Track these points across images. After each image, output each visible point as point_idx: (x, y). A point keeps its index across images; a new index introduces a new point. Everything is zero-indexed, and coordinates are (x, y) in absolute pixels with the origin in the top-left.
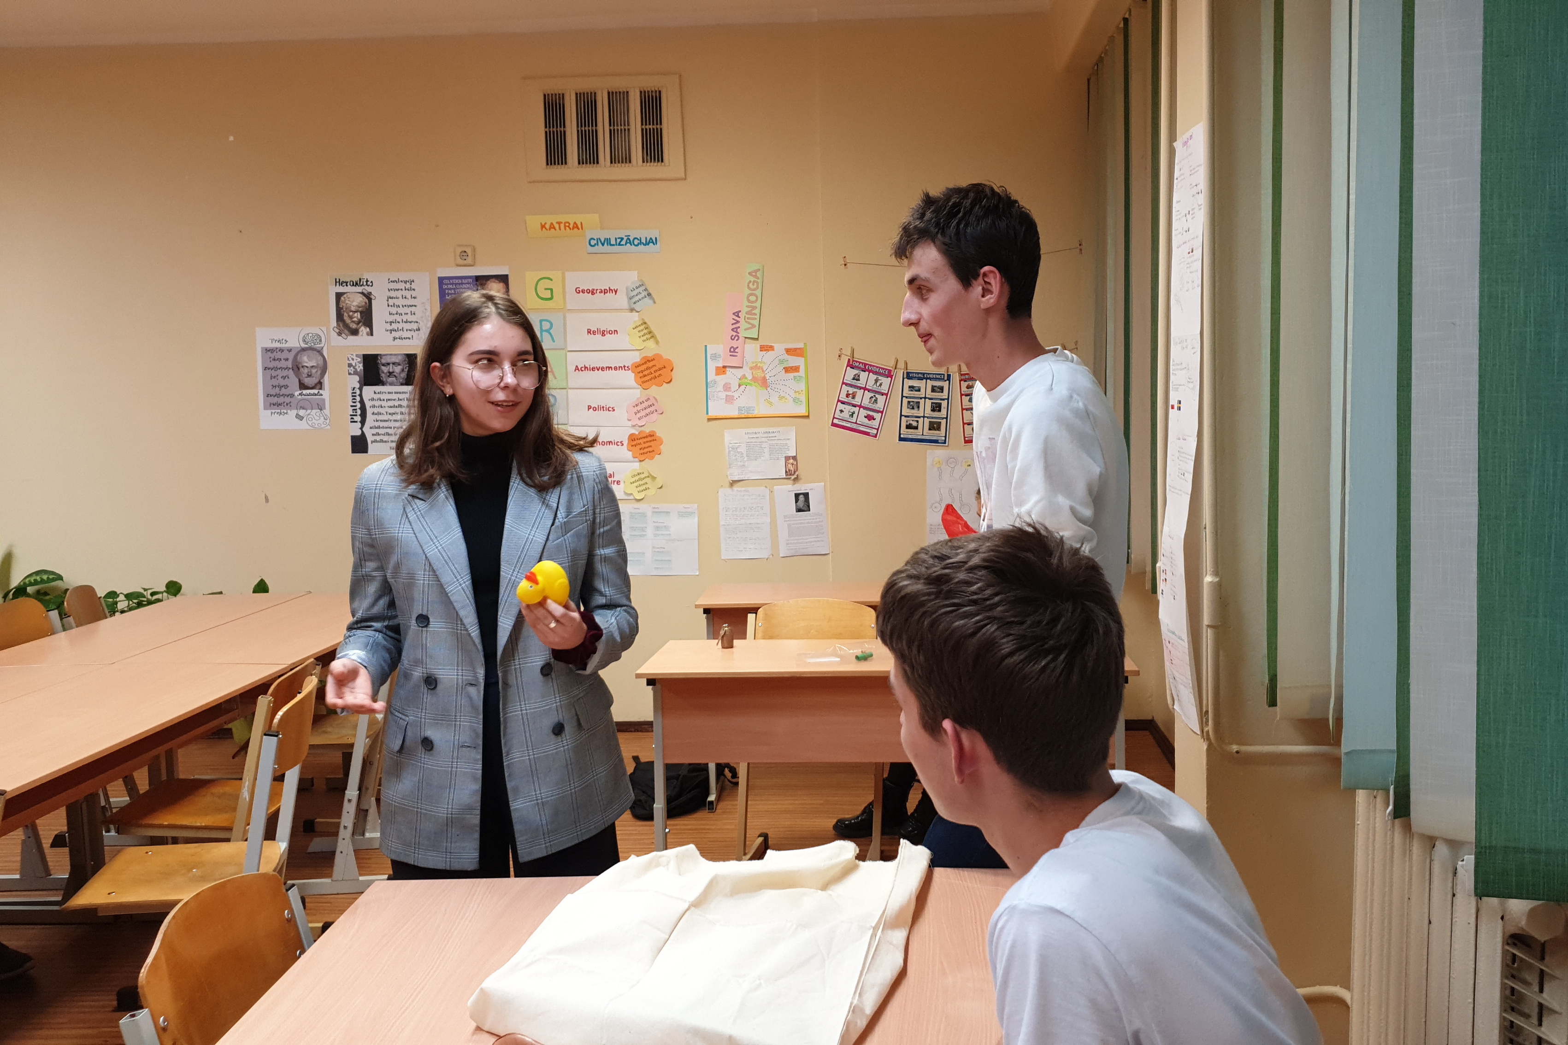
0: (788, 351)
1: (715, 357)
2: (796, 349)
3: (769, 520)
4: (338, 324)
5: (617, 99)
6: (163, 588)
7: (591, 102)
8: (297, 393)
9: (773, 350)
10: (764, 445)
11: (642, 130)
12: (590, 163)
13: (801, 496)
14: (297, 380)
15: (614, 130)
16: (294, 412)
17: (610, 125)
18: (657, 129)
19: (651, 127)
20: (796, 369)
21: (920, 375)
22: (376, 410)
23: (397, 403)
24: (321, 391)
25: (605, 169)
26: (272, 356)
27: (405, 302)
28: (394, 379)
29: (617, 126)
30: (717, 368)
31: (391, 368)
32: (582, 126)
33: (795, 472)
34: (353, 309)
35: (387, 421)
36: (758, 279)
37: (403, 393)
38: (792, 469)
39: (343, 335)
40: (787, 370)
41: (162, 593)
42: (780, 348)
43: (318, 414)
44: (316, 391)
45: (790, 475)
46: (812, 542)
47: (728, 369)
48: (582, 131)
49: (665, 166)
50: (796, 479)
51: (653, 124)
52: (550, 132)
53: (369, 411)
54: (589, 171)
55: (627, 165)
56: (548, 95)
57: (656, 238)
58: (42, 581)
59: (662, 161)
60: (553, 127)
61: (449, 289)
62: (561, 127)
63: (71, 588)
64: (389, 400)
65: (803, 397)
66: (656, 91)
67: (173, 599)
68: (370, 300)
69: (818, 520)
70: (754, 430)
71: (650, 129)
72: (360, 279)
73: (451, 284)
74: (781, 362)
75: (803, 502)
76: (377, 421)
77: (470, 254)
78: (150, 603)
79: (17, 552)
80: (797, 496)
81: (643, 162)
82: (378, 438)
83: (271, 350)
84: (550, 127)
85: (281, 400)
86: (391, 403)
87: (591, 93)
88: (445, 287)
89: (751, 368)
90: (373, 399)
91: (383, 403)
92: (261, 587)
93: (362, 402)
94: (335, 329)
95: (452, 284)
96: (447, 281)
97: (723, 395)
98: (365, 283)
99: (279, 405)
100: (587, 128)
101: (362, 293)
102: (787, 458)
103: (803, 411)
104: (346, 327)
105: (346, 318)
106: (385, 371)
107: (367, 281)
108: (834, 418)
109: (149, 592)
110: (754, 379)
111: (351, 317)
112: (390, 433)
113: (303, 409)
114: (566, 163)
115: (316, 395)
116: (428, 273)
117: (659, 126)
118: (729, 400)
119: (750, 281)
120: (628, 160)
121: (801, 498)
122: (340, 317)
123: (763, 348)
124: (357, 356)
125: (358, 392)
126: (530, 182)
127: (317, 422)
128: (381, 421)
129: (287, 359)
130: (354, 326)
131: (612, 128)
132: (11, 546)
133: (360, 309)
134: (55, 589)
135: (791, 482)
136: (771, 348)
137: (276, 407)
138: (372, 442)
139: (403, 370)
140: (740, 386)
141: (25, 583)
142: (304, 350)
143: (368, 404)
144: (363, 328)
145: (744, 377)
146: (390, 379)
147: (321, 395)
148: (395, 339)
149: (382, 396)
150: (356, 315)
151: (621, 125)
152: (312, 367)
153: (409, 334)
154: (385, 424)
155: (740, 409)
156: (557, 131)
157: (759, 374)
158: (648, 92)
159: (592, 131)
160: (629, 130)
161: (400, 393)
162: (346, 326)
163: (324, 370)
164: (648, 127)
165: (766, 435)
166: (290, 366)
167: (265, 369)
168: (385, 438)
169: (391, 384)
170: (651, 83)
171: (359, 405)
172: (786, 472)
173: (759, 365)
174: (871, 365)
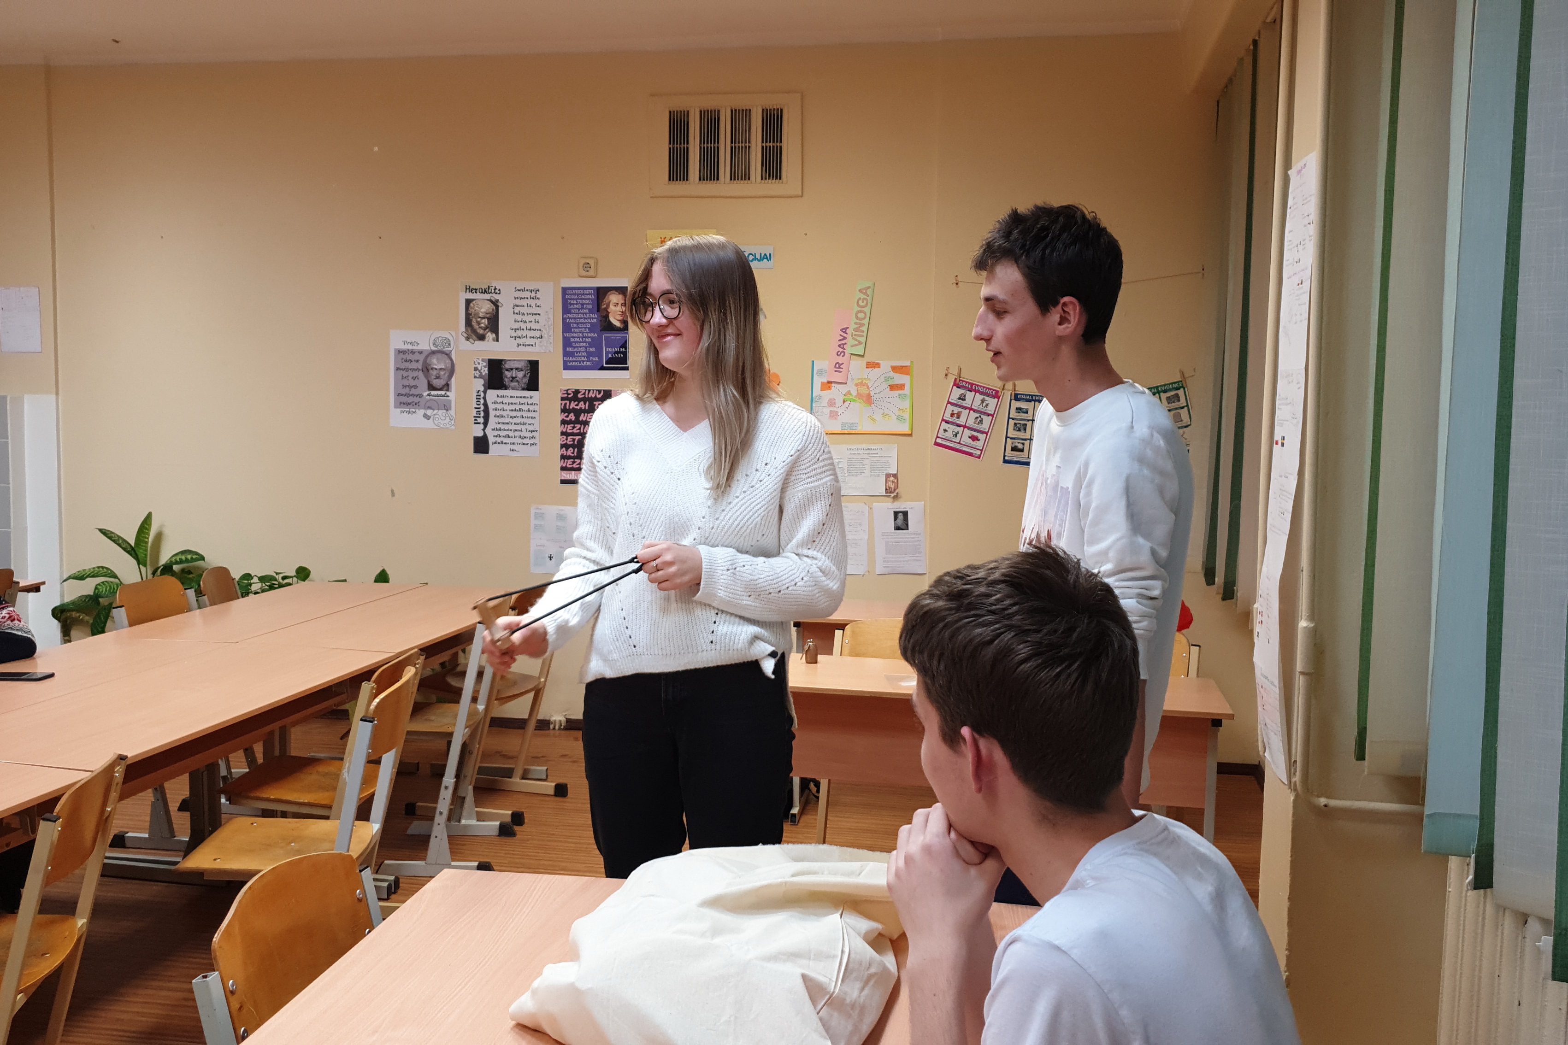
0: (895, 369)
1: (821, 372)
2: (902, 367)
3: (866, 537)
4: (466, 329)
5: (740, 117)
6: (294, 573)
7: (715, 119)
8: (425, 394)
9: (879, 367)
10: (866, 462)
11: (763, 147)
12: (711, 180)
13: (900, 514)
14: (426, 382)
15: (735, 147)
16: (422, 411)
17: (732, 142)
18: (777, 147)
19: (771, 144)
20: (901, 387)
21: (1028, 397)
22: (498, 413)
23: (518, 407)
24: (448, 393)
25: (725, 185)
26: (405, 357)
27: (530, 310)
28: (517, 384)
29: (739, 143)
30: (823, 383)
31: (514, 373)
32: (704, 143)
33: (895, 490)
34: (481, 315)
35: (508, 424)
36: (868, 296)
37: (524, 397)
38: (892, 486)
39: (471, 340)
40: (893, 387)
41: (292, 577)
42: (886, 366)
43: (444, 414)
44: (443, 393)
45: (890, 492)
46: (910, 560)
47: (833, 385)
48: (704, 148)
49: (782, 183)
50: (896, 497)
51: (774, 142)
52: (673, 148)
53: (492, 414)
54: (709, 187)
55: (746, 182)
56: (674, 112)
57: (770, 255)
58: (187, 561)
59: (780, 179)
60: (677, 144)
61: (571, 299)
62: (684, 143)
63: (210, 568)
64: (512, 404)
65: (907, 416)
66: (778, 109)
67: (303, 582)
68: (497, 307)
69: (916, 539)
70: (857, 446)
71: (770, 147)
72: (489, 287)
73: (573, 294)
74: (887, 379)
75: (902, 520)
76: (499, 423)
77: (592, 264)
78: (281, 586)
79: (167, 531)
80: (896, 514)
81: (762, 179)
82: (499, 440)
83: (404, 352)
84: (674, 144)
85: (411, 399)
86: (513, 407)
87: (715, 111)
88: (568, 297)
89: (857, 385)
90: (495, 403)
91: (505, 407)
92: (382, 577)
93: (485, 405)
94: (464, 334)
95: (575, 294)
96: (570, 292)
97: (827, 410)
98: (493, 291)
99: (408, 404)
100: (709, 145)
101: (491, 301)
102: (888, 476)
103: (906, 429)
104: (474, 333)
105: (474, 324)
106: (509, 376)
107: (495, 289)
108: (937, 437)
109: (281, 576)
110: (859, 395)
111: (479, 323)
112: (510, 435)
113: (431, 408)
114: (687, 180)
115: (443, 396)
116: (552, 283)
117: (778, 144)
118: (834, 415)
119: (860, 299)
120: (747, 177)
121: (900, 516)
122: (468, 323)
123: (871, 365)
124: (483, 360)
125: (482, 395)
126: (651, 197)
127: (442, 422)
128: (503, 423)
129: (417, 361)
130: (481, 332)
131: (733, 145)
132: (162, 526)
133: (488, 316)
134: (198, 568)
135: (890, 500)
136: (877, 365)
137: (405, 406)
138: (493, 443)
139: (525, 376)
140: (844, 402)
141: (171, 561)
142: (433, 352)
143: (491, 407)
144: (489, 334)
145: (849, 393)
146: (513, 384)
147: (448, 396)
148: (519, 345)
149: (505, 400)
150: (483, 321)
151: (742, 143)
152: (441, 369)
153: (532, 341)
154: (506, 427)
155: (843, 425)
156: (680, 148)
157: (864, 390)
158: (770, 110)
159: (714, 147)
160: (749, 147)
161: (521, 397)
162: (474, 331)
163: (452, 372)
164: (768, 144)
165: (867, 452)
166: (420, 368)
167: (397, 369)
168: (505, 440)
169: (513, 389)
170: (772, 102)
171: (482, 407)
172: (886, 489)
173: (864, 381)
174: (978, 385)
